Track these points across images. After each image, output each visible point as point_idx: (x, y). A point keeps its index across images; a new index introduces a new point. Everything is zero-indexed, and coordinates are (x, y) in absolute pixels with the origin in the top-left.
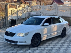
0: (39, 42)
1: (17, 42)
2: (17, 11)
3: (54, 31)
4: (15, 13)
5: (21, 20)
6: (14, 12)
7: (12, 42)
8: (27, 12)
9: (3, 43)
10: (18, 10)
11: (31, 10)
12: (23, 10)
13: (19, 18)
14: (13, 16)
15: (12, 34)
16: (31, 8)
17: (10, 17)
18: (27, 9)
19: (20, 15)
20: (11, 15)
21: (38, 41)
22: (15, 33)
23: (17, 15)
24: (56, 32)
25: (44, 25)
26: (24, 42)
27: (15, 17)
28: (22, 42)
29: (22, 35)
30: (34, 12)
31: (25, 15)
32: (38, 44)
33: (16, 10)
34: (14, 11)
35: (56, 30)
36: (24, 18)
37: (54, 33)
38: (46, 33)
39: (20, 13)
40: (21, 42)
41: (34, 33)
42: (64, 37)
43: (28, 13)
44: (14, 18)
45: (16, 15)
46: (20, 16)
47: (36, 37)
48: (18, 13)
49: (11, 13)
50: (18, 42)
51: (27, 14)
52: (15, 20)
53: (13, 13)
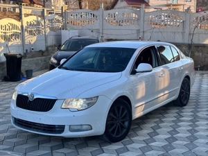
0: (126, 124)
1: (62, 128)
2: (22, 26)
3: (162, 87)
4: (15, 35)
5: (33, 57)
6: (14, 31)
7: (44, 131)
8: (52, 29)
9: (6, 134)
10: (25, 25)
11: (60, 25)
12: (38, 23)
13: (29, 51)
14: (10, 43)
15: (45, 105)
16: (60, 19)
17: (3, 48)
18: (51, 21)
19: (31, 40)
20: (3, 41)
21: (123, 122)
22: (54, 101)
23: (23, 40)
24: (166, 92)
25: (137, 70)
26: (84, 127)
27: (15, 46)
28: (79, 127)
29: (78, 104)
30: (73, 29)
31: (46, 40)
32: (125, 130)
33: (18, 24)
34: (14, 27)
35: (166, 84)
36: (44, 49)
37: (162, 94)
38: (144, 94)
39: (31, 33)
40: (76, 128)
41: (114, 97)
42: (185, 105)
43: (53, 33)
44: (13, 52)
45: (18, 41)
46: (30, 43)
47: (118, 109)
48: (26, 34)
49: (3, 34)
50: (67, 128)
51: (51, 37)
52: (18, 56)
53: (9, 34)
